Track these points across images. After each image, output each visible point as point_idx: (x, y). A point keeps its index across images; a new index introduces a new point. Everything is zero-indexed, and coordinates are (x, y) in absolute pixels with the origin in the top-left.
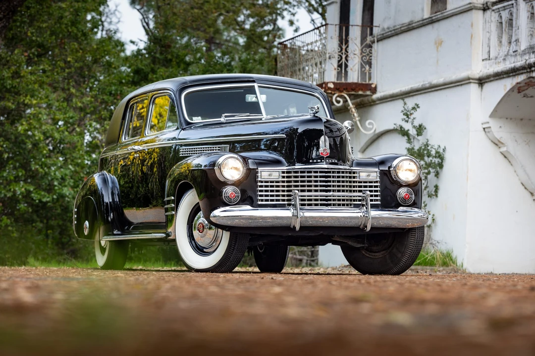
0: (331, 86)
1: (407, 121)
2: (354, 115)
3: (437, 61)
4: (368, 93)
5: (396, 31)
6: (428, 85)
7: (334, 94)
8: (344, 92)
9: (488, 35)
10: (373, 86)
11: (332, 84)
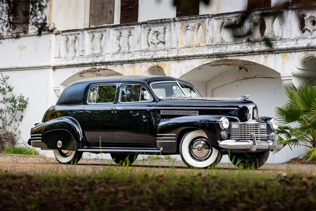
1: (3, 84)
3: (21, 56)
9: (59, 46)
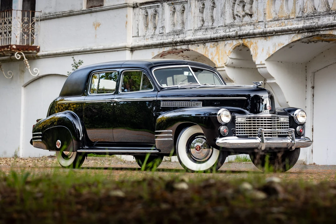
0: (14, 47)
2: (27, 65)
3: (96, 36)
4: (35, 51)
5: (58, 16)
6: (89, 50)
7: (16, 52)
8: (21, 51)
9: (137, 22)
10: (38, 47)
11: (15, 46)
